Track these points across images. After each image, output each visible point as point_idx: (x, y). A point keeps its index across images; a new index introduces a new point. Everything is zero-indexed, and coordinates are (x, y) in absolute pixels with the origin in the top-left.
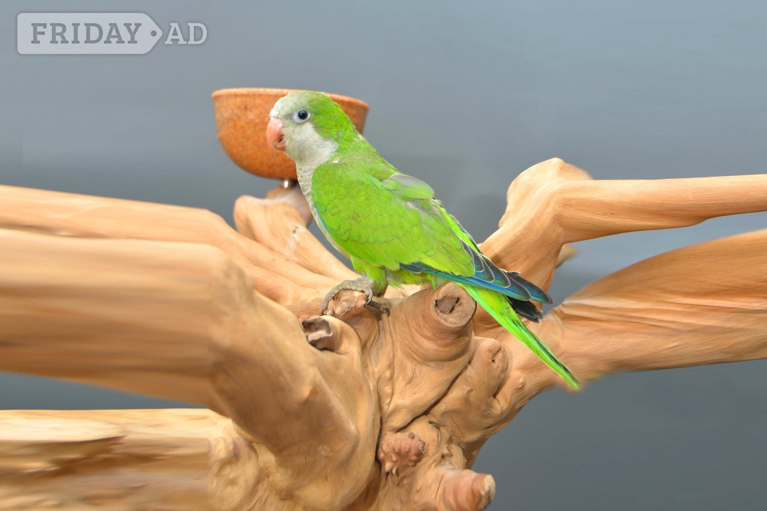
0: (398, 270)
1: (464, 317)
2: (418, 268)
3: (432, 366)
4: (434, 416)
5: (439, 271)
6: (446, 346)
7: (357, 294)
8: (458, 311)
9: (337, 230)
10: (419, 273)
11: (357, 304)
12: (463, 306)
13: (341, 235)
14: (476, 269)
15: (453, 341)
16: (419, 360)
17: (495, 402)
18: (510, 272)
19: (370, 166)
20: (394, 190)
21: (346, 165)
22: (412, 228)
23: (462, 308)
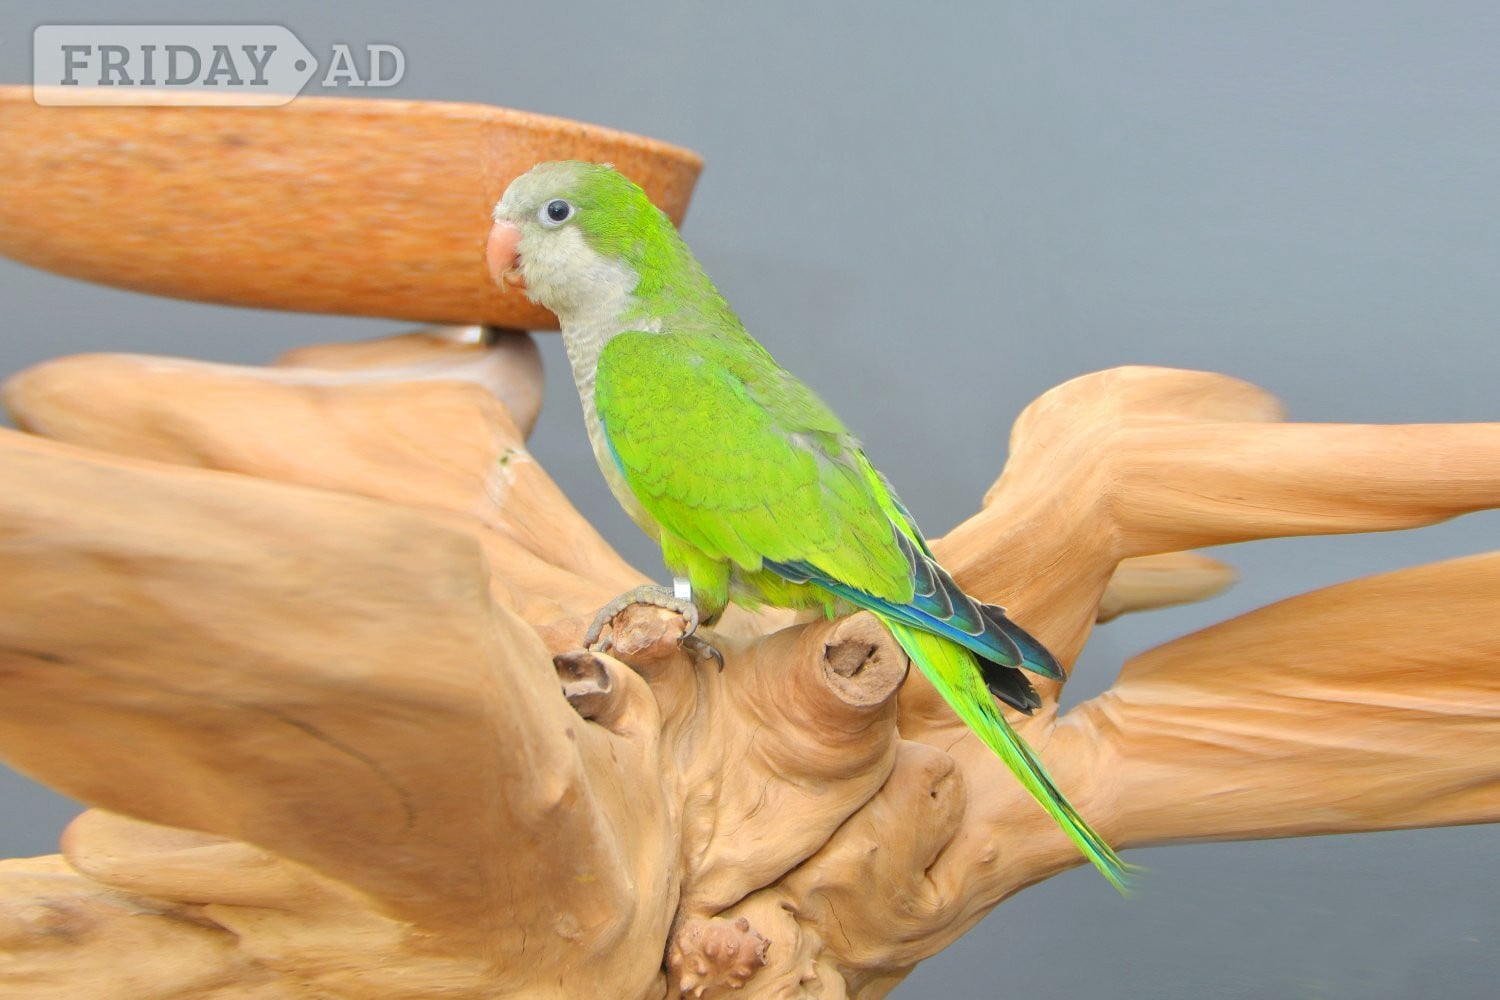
0: (757, 571)
1: (882, 687)
2: (800, 573)
3: (801, 787)
4: (793, 894)
5: (842, 585)
6: (837, 746)
7: (666, 616)
8: (870, 674)
9: (642, 474)
10: (801, 582)
11: (665, 635)
12: (881, 664)
13: (649, 484)
14: (916, 591)
15: (854, 737)
16: (777, 770)
17: (927, 887)
18: (987, 604)
19: (724, 349)
20: (768, 406)
21: (676, 340)
22: (798, 488)
23: (878, 668)
